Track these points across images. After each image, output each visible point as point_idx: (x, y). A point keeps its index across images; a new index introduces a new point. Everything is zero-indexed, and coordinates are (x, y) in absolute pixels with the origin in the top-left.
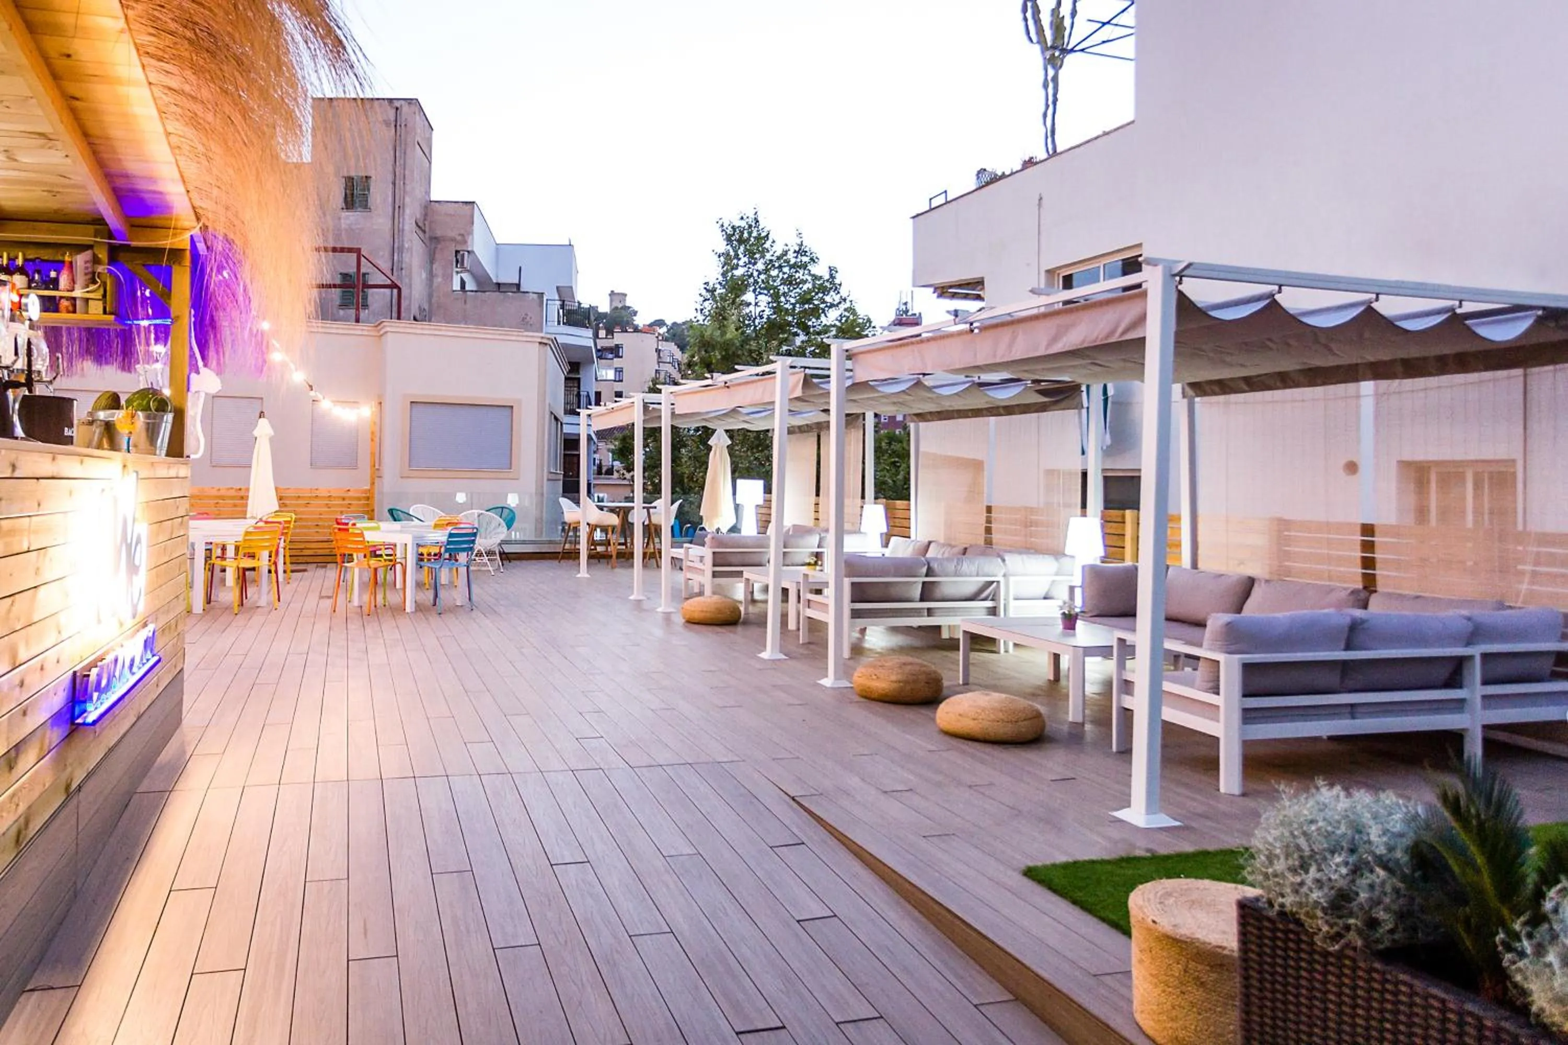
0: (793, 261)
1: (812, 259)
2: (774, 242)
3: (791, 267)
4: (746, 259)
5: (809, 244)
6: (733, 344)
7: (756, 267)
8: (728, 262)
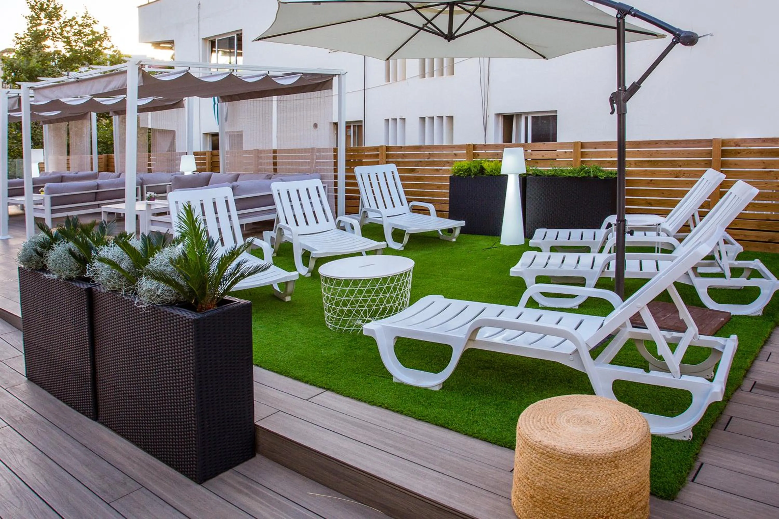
0: (80, 22)
1: (95, 22)
2: (66, 11)
3: (80, 26)
4: (46, 20)
5: (90, 14)
6: (35, 70)
7: (53, 25)
8: (34, 20)
